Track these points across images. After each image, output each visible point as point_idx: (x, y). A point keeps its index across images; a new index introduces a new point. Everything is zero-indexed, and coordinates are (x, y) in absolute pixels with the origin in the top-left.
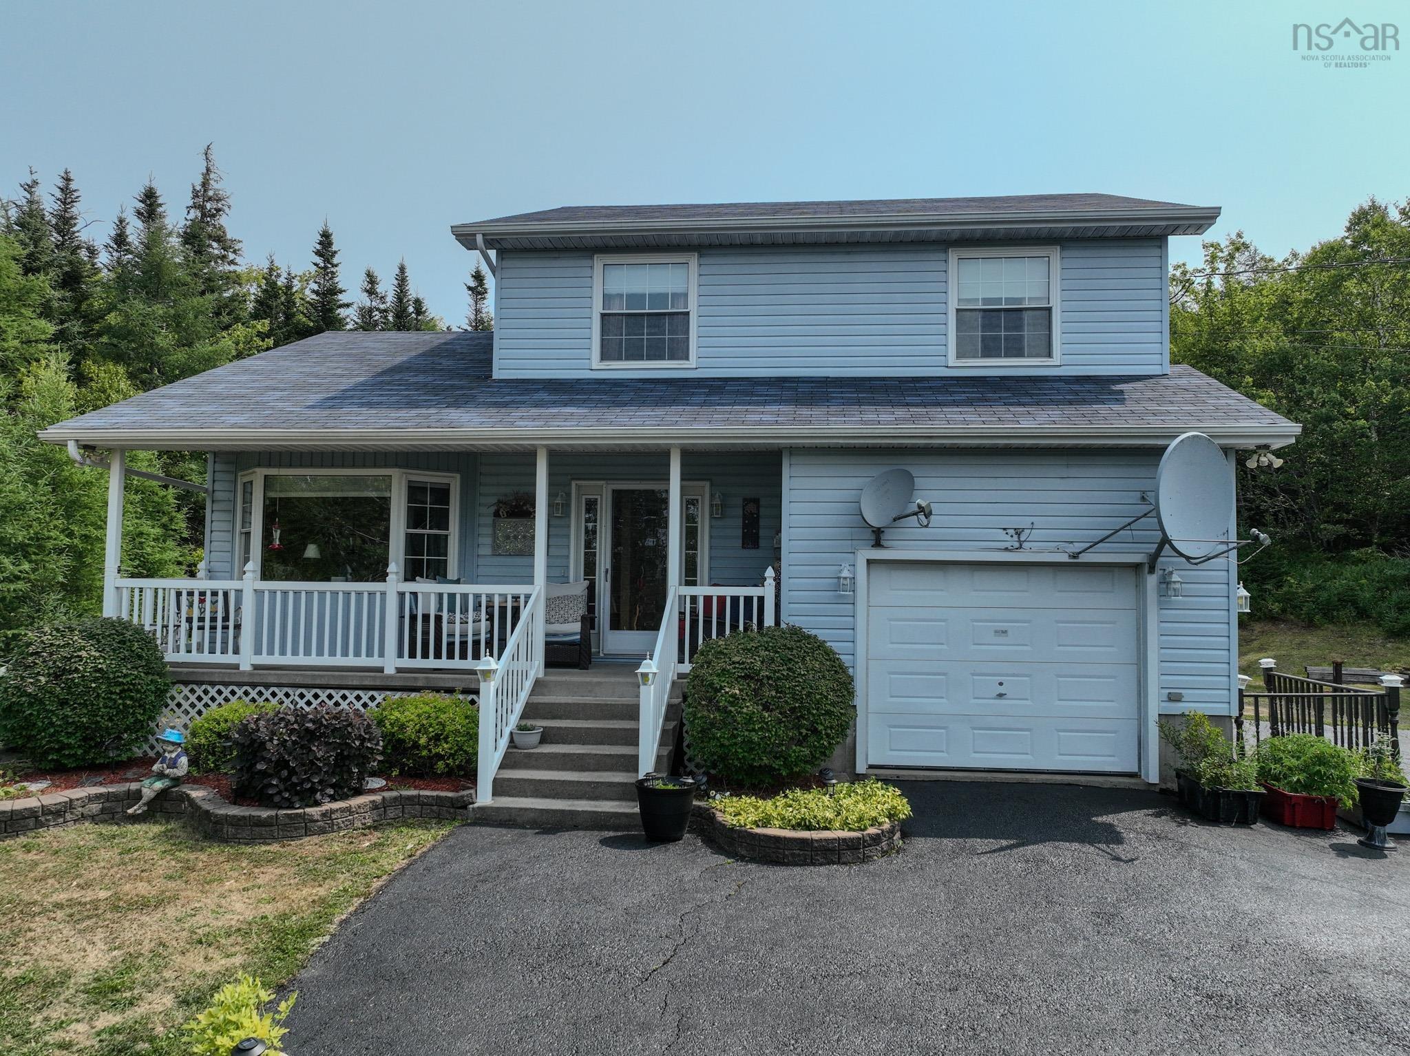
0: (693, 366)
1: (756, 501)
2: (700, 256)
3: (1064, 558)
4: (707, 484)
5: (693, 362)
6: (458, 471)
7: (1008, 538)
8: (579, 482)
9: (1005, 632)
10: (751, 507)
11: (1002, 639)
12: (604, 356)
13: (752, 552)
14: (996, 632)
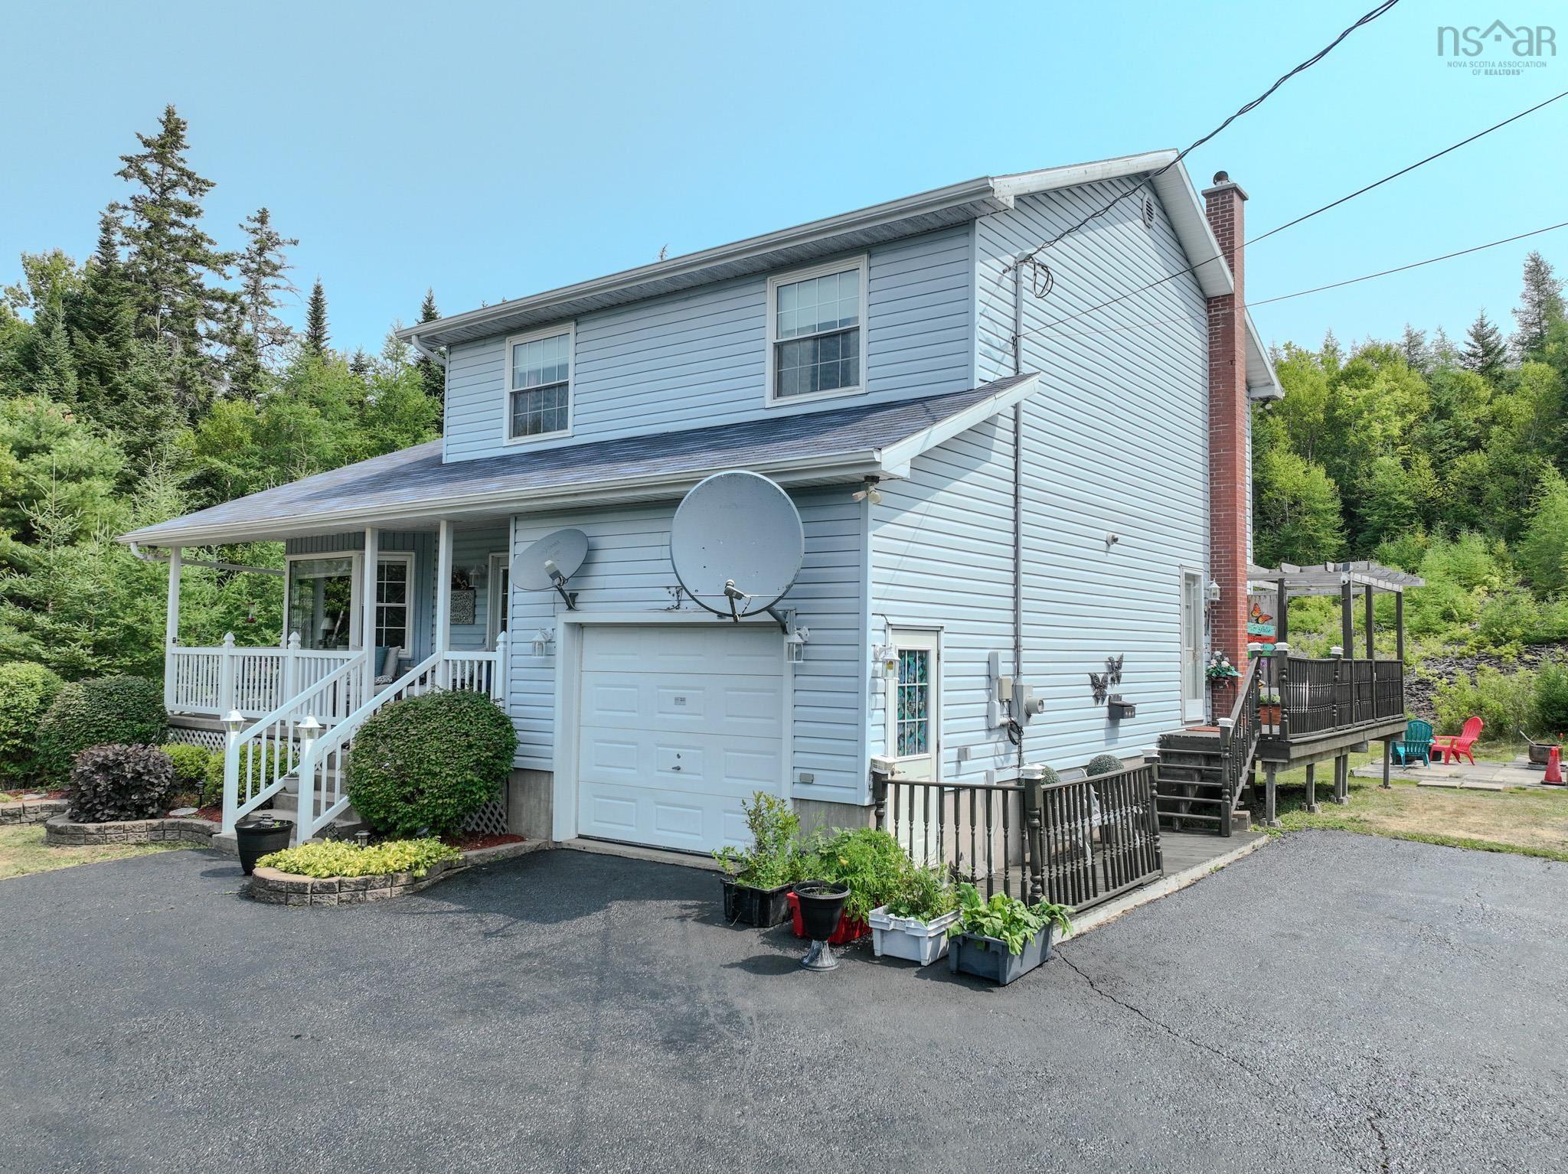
0: (570, 435)
2: (577, 325)
6: (413, 549)
7: (670, 597)
8: (494, 554)
9: (683, 700)
11: (680, 708)
12: (512, 434)
14: (676, 699)
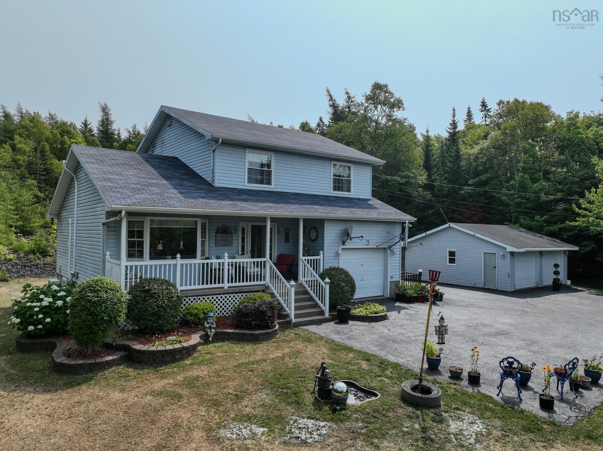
0: (273, 187)
1: (288, 229)
2: (275, 153)
3: (375, 247)
4: (276, 223)
5: (273, 186)
7: (366, 242)
8: (241, 222)
9: (363, 265)
10: (287, 231)
11: (362, 267)
12: (249, 182)
13: (288, 244)
14: (361, 265)
